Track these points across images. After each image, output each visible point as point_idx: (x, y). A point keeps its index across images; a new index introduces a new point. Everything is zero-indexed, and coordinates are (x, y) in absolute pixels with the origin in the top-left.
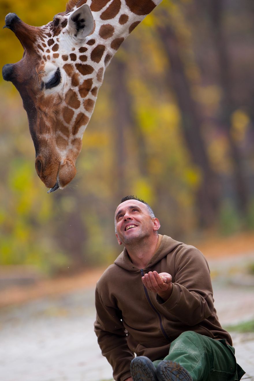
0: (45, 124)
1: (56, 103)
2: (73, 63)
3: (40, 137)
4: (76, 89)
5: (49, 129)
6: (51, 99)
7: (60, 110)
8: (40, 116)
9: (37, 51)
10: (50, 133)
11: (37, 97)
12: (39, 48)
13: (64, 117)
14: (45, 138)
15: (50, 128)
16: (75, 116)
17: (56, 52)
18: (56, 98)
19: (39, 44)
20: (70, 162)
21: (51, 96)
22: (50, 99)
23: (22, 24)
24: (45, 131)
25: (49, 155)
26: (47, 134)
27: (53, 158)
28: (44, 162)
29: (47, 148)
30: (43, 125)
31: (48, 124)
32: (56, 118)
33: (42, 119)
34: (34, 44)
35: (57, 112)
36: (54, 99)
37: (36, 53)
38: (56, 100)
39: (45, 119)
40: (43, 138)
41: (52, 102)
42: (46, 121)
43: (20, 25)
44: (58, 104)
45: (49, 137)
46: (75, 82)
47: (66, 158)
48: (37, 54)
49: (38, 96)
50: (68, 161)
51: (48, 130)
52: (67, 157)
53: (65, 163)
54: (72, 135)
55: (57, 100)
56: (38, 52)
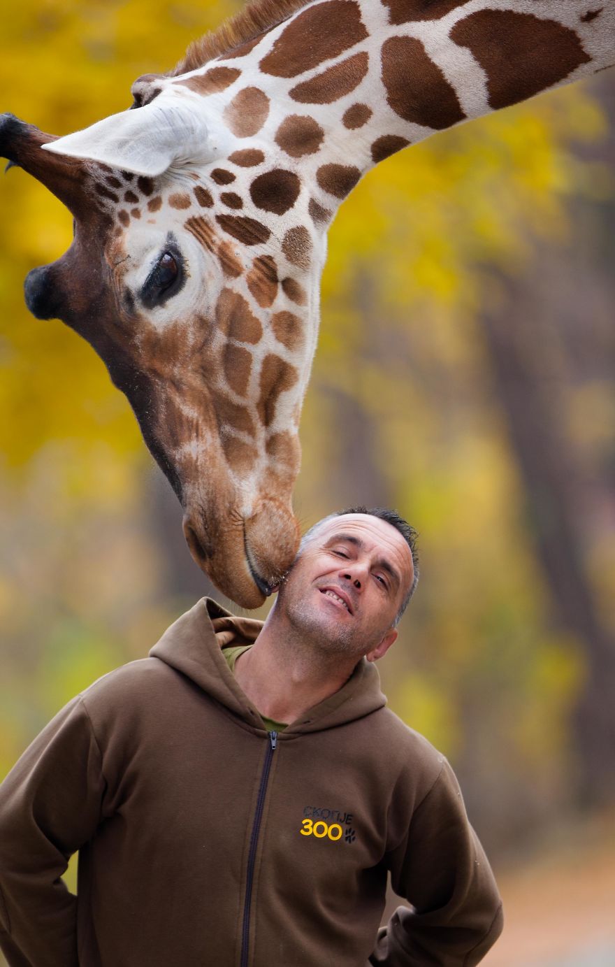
0: (180, 416)
1: (196, 343)
2: (210, 214)
3: (177, 458)
4: (240, 286)
5: (197, 425)
6: (179, 334)
7: (215, 360)
8: (164, 396)
9: (98, 205)
10: (203, 436)
11: (137, 342)
12: (102, 195)
13: (229, 378)
14: (190, 455)
15: (200, 422)
16: (257, 368)
17: (154, 196)
18: (191, 329)
19: (98, 181)
20: (272, 503)
21: (175, 325)
22: (175, 334)
23: (35, 136)
24: (187, 434)
25: (209, 501)
26: (194, 443)
27: (221, 507)
28: (203, 530)
29: (200, 481)
30: (176, 418)
31: (190, 411)
32: (209, 388)
33: (169, 403)
34: (82, 186)
35: (206, 371)
36: (184, 332)
37: (97, 210)
38: (194, 334)
39: (178, 400)
40: (185, 457)
41: (184, 344)
42: (181, 407)
43: (30, 142)
44: (202, 347)
45: (201, 449)
46: (230, 267)
47: (257, 493)
48: (102, 213)
49: (139, 339)
50: (266, 502)
51: (195, 429)
52: (261, 490)
53: (259, 508)
54: (264, 427)
55: (198, 334)
56: (103, 205)
